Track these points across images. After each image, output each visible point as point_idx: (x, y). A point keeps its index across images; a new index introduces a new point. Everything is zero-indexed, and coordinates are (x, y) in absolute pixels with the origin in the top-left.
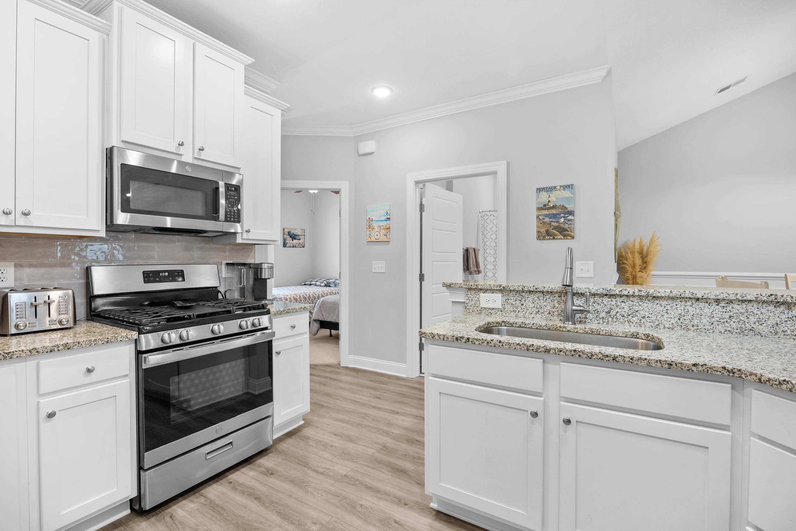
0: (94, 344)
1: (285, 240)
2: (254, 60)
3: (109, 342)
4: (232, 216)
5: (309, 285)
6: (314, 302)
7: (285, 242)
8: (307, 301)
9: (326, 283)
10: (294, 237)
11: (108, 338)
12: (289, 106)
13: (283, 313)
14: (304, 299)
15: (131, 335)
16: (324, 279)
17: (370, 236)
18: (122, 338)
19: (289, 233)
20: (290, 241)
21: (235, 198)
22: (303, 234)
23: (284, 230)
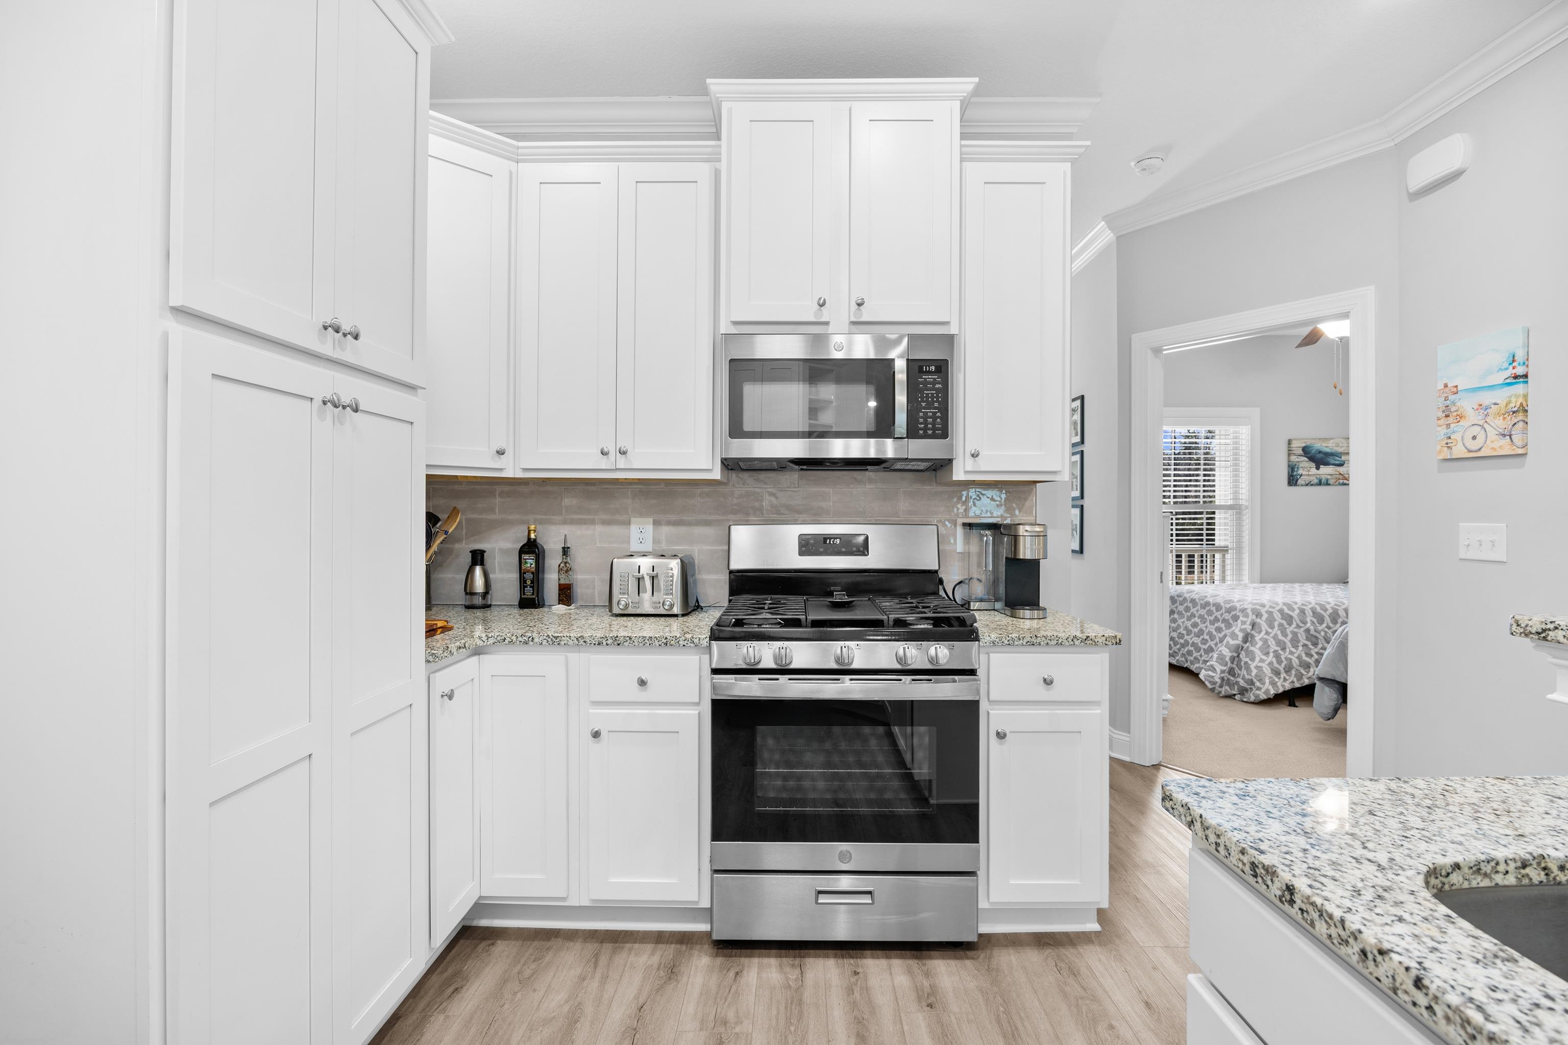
0: (648, 644)
1: (1292, 468)
2: (976, 80)
3: (668, 645)
4: (930, 426)
7: (1295, 473)
10: (1322, 459)
11: (666, 638)
12: (1088, 143)
13: (1016, 643)
14: (1315, 620)
15: (698, 639)
17: (1449, 441)
18: (686, 642)
19: (1306, 450)
21: (937, 386)
23: (1289, 444)
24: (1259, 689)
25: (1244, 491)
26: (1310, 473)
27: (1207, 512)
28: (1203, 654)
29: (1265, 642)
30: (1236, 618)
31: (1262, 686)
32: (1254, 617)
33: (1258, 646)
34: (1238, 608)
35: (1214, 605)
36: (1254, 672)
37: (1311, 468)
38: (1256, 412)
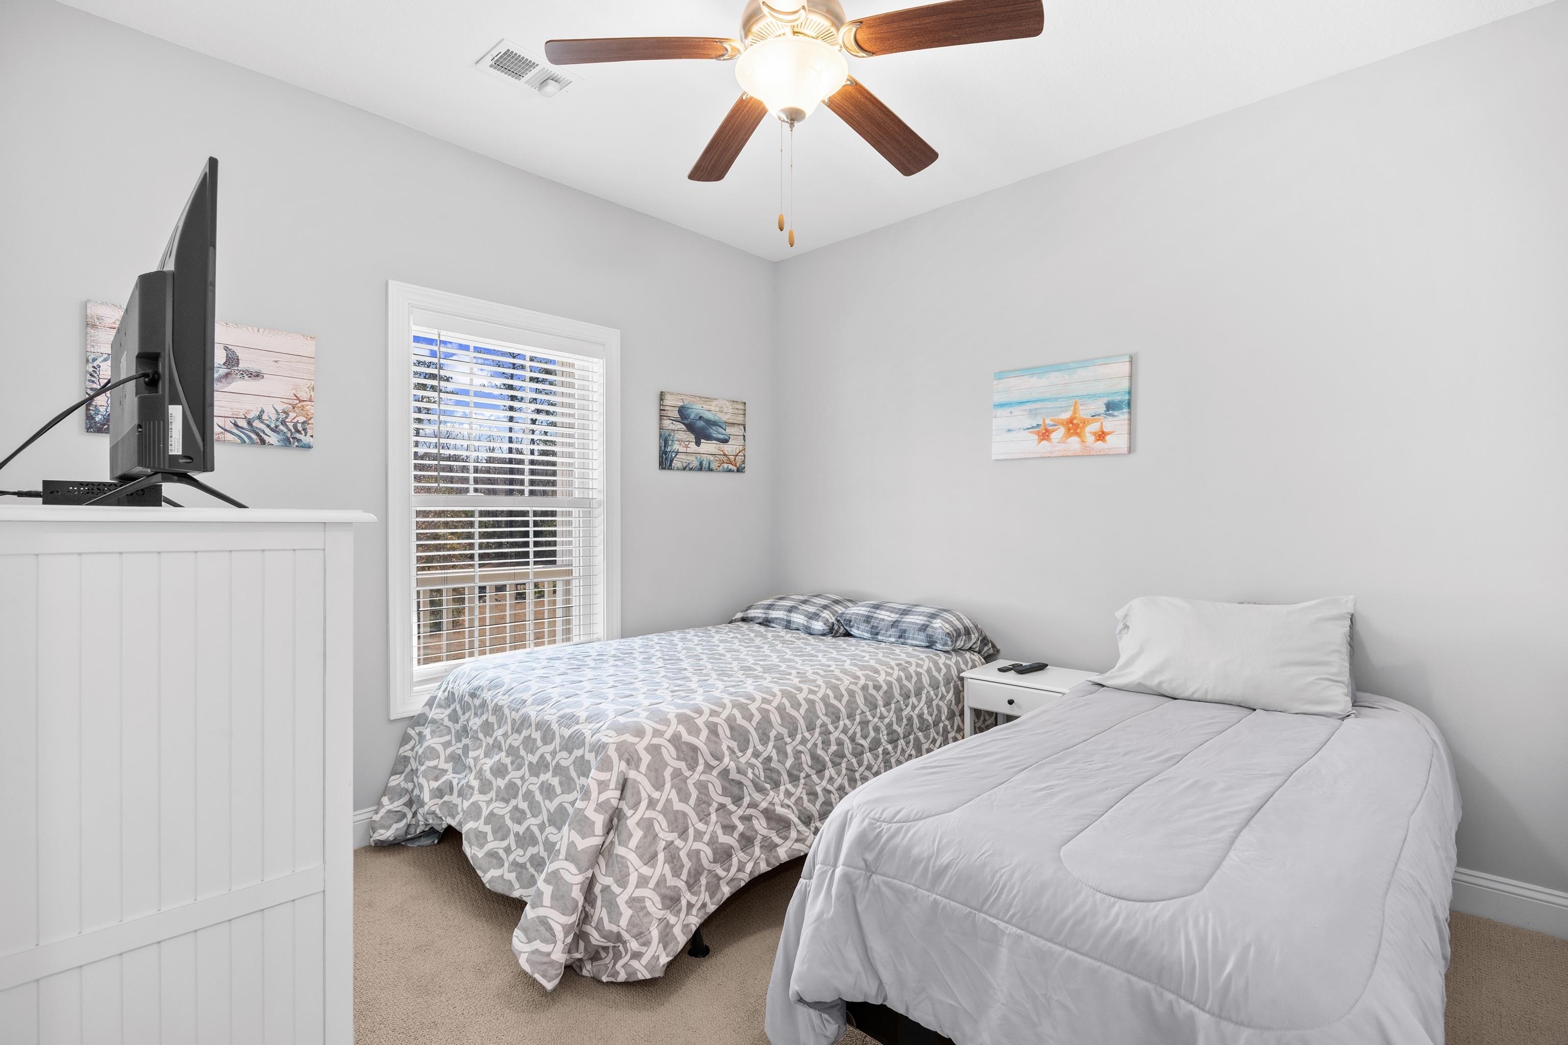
1: (665, 440)
5: (760, 624)
6: (789, 749)
7: (668, 450)
8: (750, 751)
9: (832, 620)
10: (703, 429)
14: (734, 745)
16: (824, 602)
19: (682, 411)
20: (687, 447)
22: (740, 419)
23: (661, 399)
24: (637, 956)
25: (596, 475)
26: (689, 450)
27: (534, 512)
28: (513, 846)
29: (647, 826)
30: (583, 768)
31: (643, 949)
32: (623, 765)
33: (633, 843)
34: (587, 740)
35: (539, 726)
36: (627, 913)
37: (689, 442)
38: (613, 337)
